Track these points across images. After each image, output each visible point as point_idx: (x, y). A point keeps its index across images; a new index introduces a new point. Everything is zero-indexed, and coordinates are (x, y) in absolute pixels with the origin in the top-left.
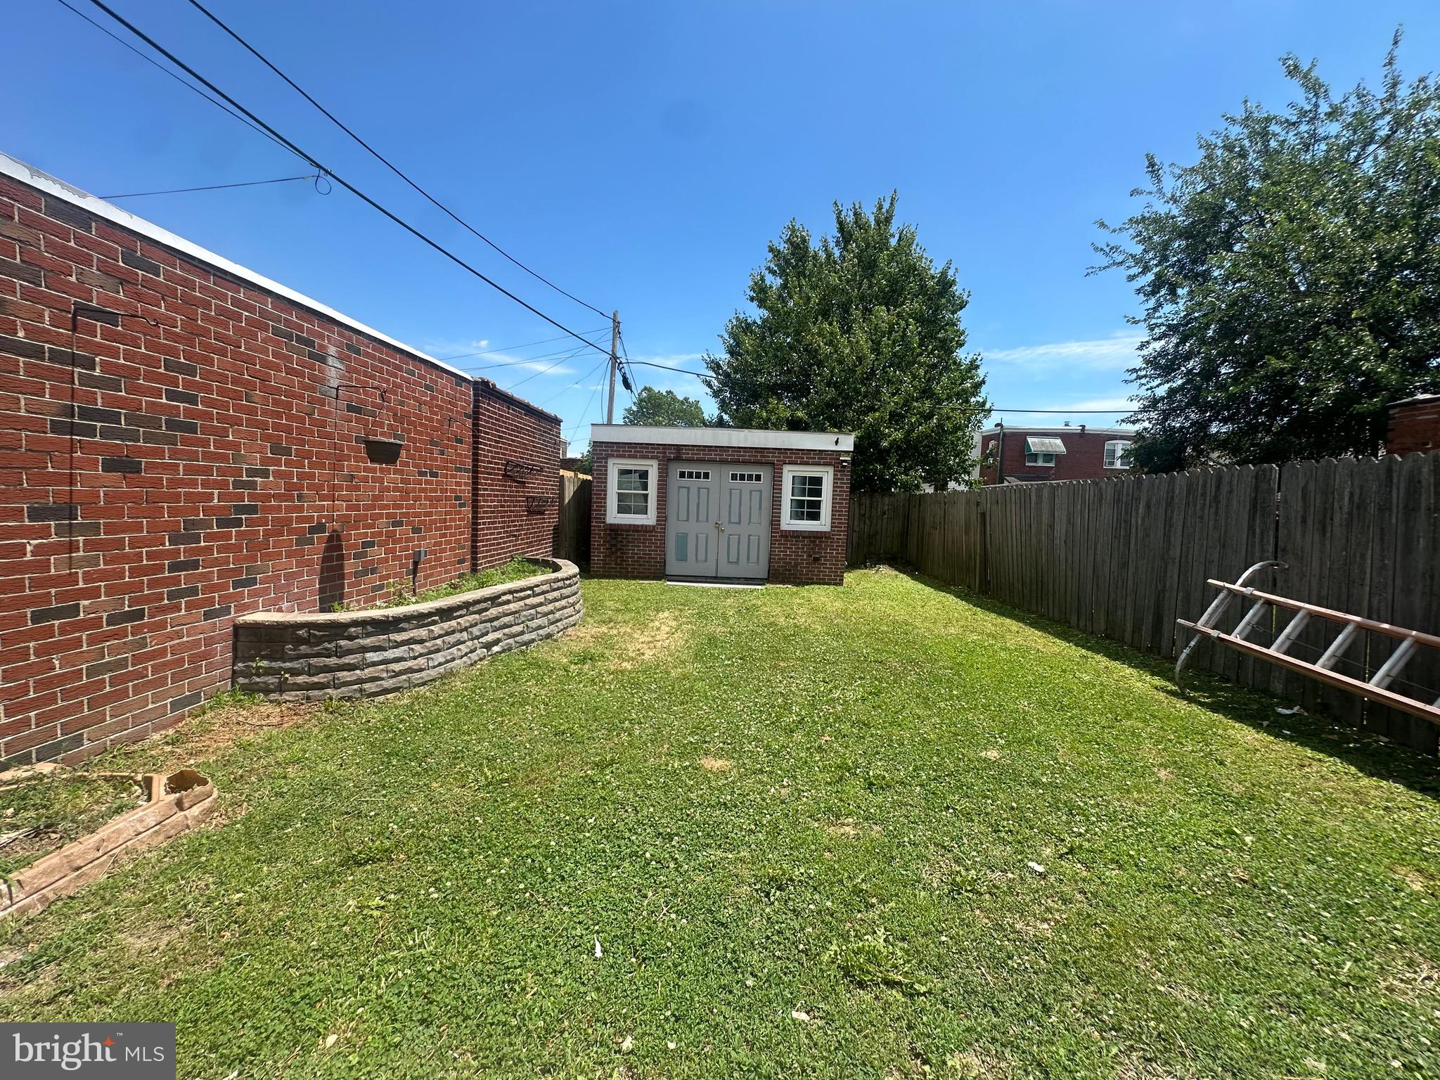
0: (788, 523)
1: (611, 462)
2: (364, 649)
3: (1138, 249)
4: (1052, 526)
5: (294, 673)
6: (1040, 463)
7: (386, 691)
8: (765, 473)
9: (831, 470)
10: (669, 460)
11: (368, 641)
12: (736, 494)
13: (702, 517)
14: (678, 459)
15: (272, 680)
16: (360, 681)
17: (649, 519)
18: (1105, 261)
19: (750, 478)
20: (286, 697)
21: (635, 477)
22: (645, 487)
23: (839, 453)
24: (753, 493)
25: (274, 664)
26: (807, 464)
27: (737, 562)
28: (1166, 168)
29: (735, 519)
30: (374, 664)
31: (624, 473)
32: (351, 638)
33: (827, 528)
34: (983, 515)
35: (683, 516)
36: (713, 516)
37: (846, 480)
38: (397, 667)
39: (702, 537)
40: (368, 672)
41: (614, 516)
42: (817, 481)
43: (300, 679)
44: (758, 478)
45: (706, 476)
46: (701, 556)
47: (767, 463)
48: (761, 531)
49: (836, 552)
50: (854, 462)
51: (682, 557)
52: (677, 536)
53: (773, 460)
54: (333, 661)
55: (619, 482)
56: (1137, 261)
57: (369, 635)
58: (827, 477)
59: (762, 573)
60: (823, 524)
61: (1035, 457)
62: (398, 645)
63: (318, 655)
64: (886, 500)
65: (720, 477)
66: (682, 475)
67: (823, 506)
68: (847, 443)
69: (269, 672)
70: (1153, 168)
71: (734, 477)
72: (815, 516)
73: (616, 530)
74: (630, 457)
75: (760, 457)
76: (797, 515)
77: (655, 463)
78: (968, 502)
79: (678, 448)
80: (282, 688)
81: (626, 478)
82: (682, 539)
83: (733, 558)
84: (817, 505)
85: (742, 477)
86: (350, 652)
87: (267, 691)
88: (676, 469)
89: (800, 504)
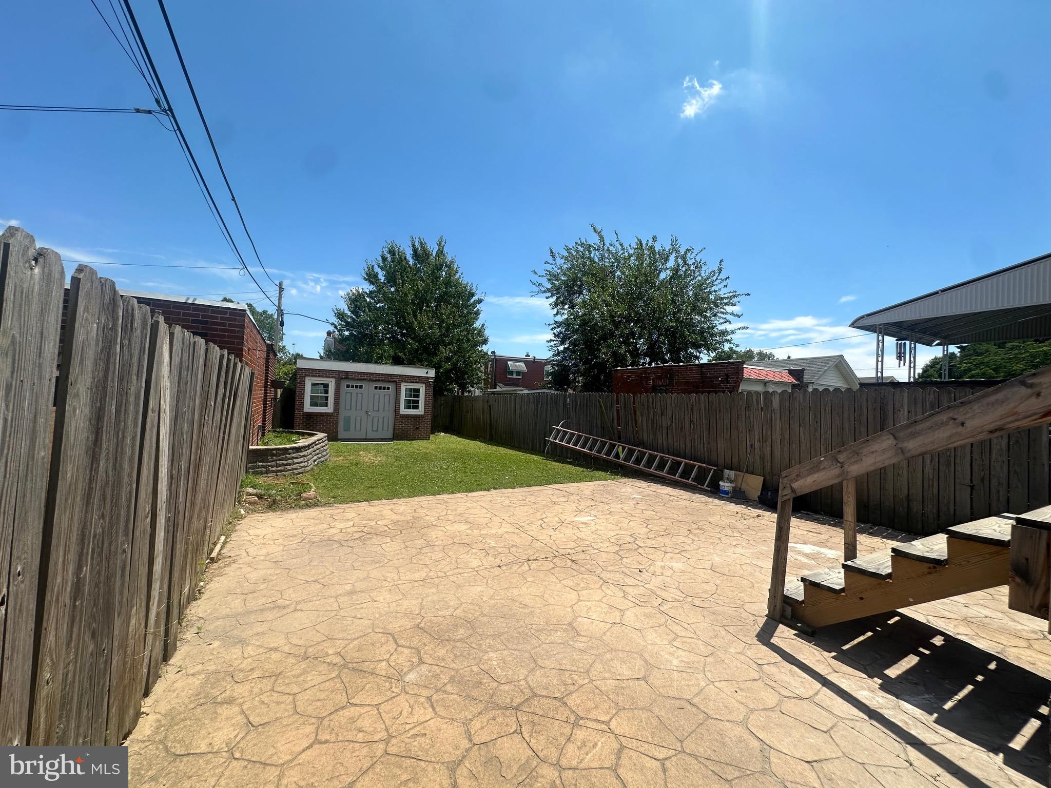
0: (403, 411)
1: (307, 379)
2: (293, 458)
3: (549, 286)
4: (515, 411)
5: (272, 466)
6: (515, 376)
7: (300, 473)
8: (392, 386)
9: (424, 386)
10: (342, 378)
11: (294, 455)
12: (377, 396)
13: (359, 407)
14: (347, 378)
15: (264, 470)
16: (293, 469)
17: (329, 409)
18: (536, 289)
19: (384, 388)
20: (269, 475)
21: (321, 387)
22: (326, 392)
23: (428, 378)
24: (385, 396)
25: (265, 464)
26: (413, 382)
27: (377, 431)
28: (557, 255)
29: (376, 409)
30: (296, 464)
31: (313, 384)
32: (289, 454)
33: (422, 413)
34: (490, 406)
35: (348, 407)
36: (364, 409)
37: (431, 390)
38: (302, 465)
39: (358, 418)
40: (294, 466)
41: (308, 408)
42: (418, 391)
43: (274, 469)
44: (388, 388)
45: (361, 387)
46: (358, 428)
47: (393, 382)
48: (390, 415)
49: (427, 424)
50: (435, 381)
51: (347, 429)
52: (345, 418)
53: (396, 380)
54: (284, 462)
55: (312, 390)
56: (548, 290)
57: (294, 453)
58: (422, 389)
59: (391, 436)
60: (420, 411)
61: (511, 373)
62: (302, 457)
63: (280, 460)
64: (443, 398)
65: (368, 388)
66: (348, 386)
67: (420, 402)
68: (432, 373)
69: (263, 467)
70: (552, 254)
71: (376, 388)
72: (416, 407)
73: (310, 415)
74: (319, 376)
75: (389, 378)
76: (408, 407)
77: (333, 380)
78: (483, 400)
79: (347, 372)
80: (267, 472)
81: (316, 387)
82: (347, 420)
83: (375, 429)
84: (417, 402)
85: (380, 388)
86: (289, 459)
87: (262, 473)
88: (344, 383)
89: (409, 401)
